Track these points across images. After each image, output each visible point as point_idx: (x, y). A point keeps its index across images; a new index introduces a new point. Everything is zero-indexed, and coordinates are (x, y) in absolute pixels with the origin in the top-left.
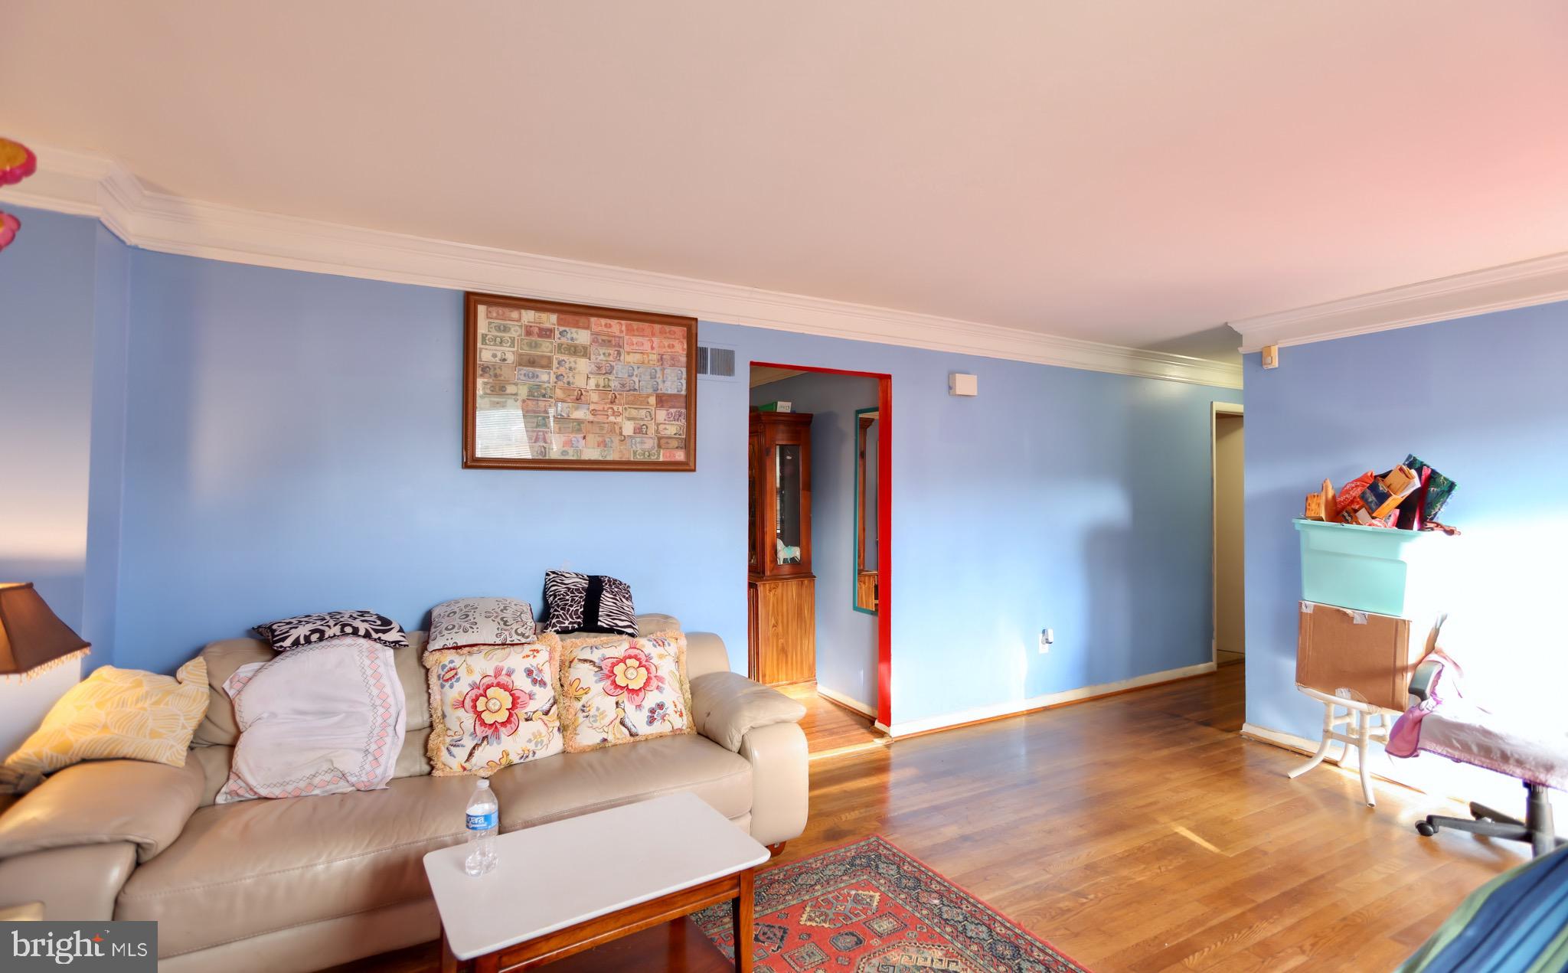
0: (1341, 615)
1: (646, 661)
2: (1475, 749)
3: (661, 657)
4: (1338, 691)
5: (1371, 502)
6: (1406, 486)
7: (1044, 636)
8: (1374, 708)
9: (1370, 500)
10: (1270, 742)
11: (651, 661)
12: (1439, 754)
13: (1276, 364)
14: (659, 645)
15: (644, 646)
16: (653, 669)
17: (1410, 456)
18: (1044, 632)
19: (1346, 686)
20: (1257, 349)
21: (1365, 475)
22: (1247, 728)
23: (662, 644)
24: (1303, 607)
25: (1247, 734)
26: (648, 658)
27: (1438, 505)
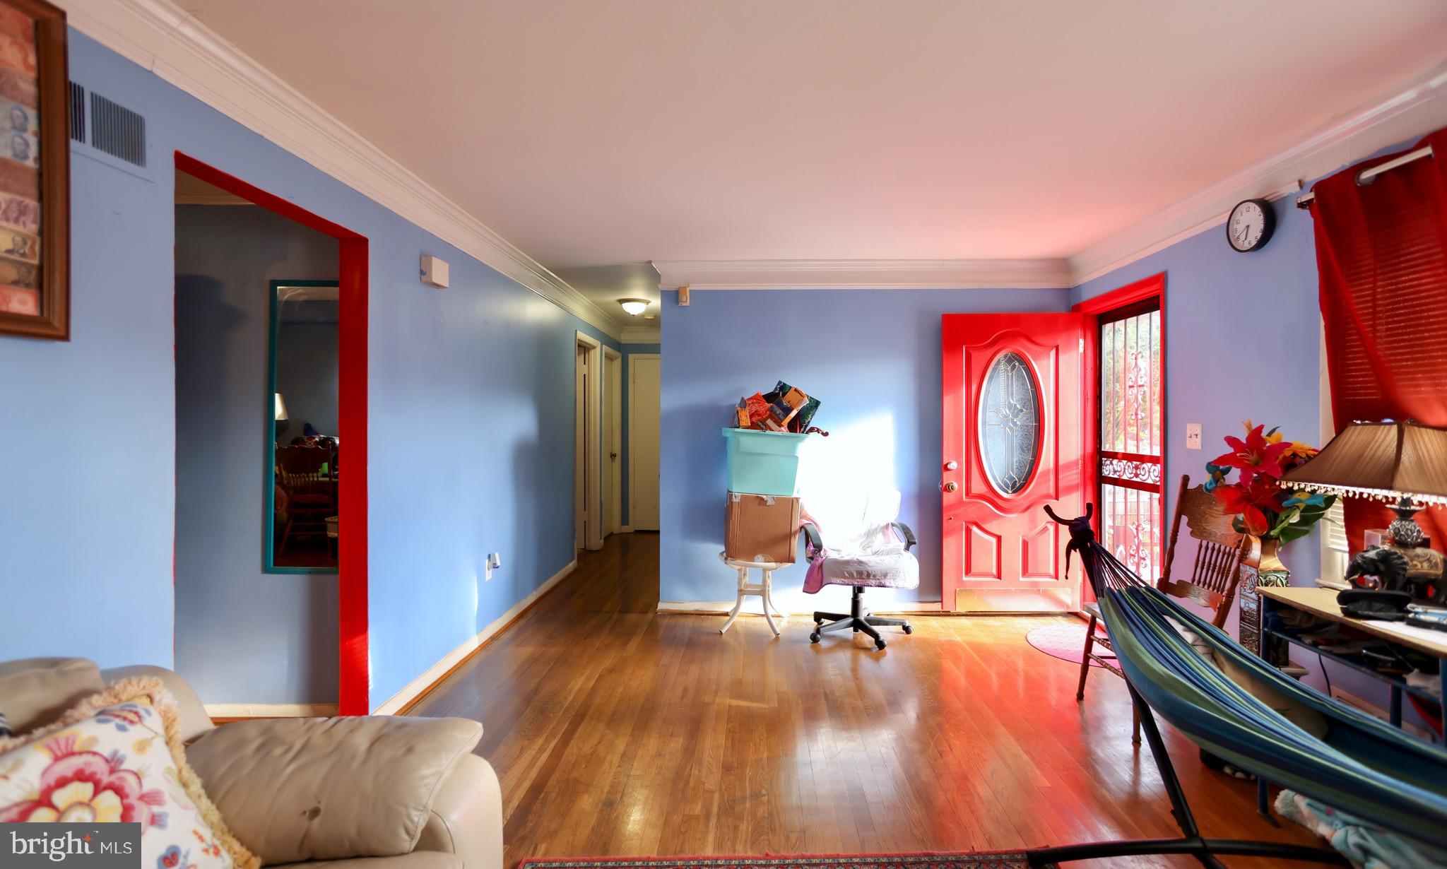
0: (760, 500)
1: (112, 771)
2: (855, 575)
3: (142, 747)
4: (756, 558)
5: (779, 414)
6: (800, 402)
7: (490, 560)
8: (779, 564)
9: (778, 412)
10: (680, 612)
11: (124, 766)
12: (839, 584)
13: (688, 303)
14: (132, 722)
15: (93, 740)
16: (131, 784)
17: (780, 382)
18: (489, 556)
19: (762, 553)
20: (674, 288)
21: (757, 395)
22: (662, 606)
23: (135, 718)
24: (734, 497)
25: (662, 611)
26: (114, 763)
27: (810, 416)
